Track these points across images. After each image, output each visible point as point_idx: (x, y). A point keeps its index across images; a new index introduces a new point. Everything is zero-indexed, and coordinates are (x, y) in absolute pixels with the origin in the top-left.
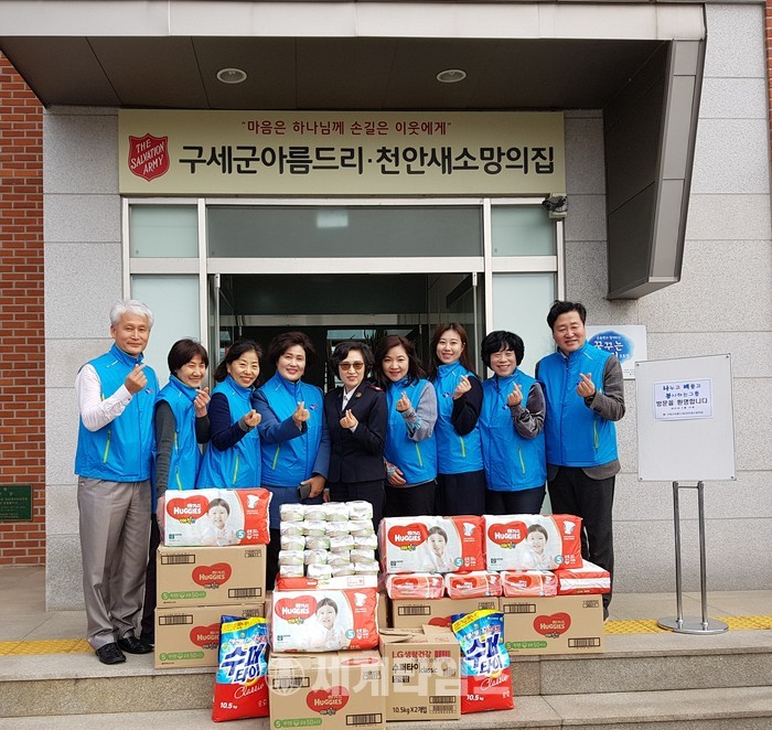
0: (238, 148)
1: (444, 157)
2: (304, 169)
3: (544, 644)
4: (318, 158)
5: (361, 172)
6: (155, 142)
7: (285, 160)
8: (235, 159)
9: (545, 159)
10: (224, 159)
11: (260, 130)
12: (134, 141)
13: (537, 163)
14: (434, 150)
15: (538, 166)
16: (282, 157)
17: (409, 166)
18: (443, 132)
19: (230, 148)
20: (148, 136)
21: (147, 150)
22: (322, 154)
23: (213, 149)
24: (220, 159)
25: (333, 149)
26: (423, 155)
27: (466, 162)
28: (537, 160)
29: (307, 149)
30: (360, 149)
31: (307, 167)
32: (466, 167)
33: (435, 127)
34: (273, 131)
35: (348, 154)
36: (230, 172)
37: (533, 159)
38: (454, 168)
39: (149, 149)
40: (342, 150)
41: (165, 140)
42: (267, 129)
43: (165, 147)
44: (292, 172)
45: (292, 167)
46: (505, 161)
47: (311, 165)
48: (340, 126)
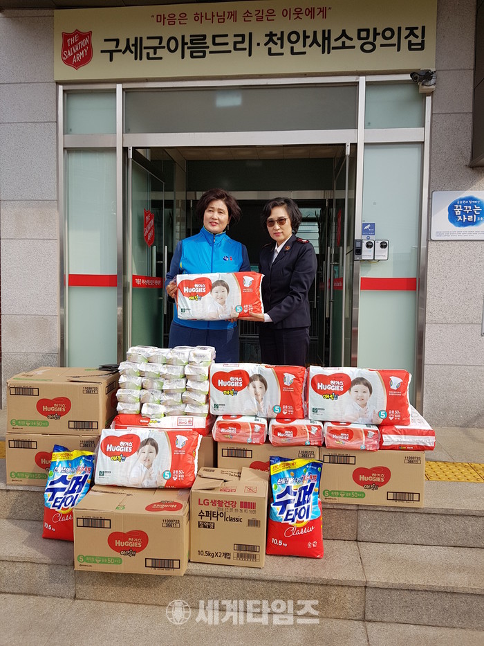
0: (148, 38)
1: (324, 39)
2: (201, 54)
3: (362, 495)
4: (214, 44)
5: (250, 55)
6: (82, 36)
7: (186, 47)
8: (145, 48)
9: (417, 37)
10: (136, 48)
11: (166, 22)
12: (66, 37)
13: (410, 42)
14: (315, 33)
15: (410, 44)
16: (184, 44)
17: (292, 48)
18: (325, 16)
19: (141, 38)
20: (77, 32)
21: (76, 43)
22: (218, 40)
23: (128, 40)
24: (133, 49)
25: (226, 36)
26: (306, 37)
27: (344, 43)
28: (409, 39)
29: (204, 37)
30: (250, 34)
31: (204, 52)
32: (344, 47)
33: (317, 11)
34: (177, 22)
35: (240, 39)
36: (141, 59)
37: (406, 38)
38: (334, 48)
39: (78, 42)
40: (235, 36)
41: (89, 34)
42: (172, 20)
43: (90, 40)
44: (192, 57)
45: (192, 53)
46: (380, 40)
47: (207, 51)
48: (233, 15)
